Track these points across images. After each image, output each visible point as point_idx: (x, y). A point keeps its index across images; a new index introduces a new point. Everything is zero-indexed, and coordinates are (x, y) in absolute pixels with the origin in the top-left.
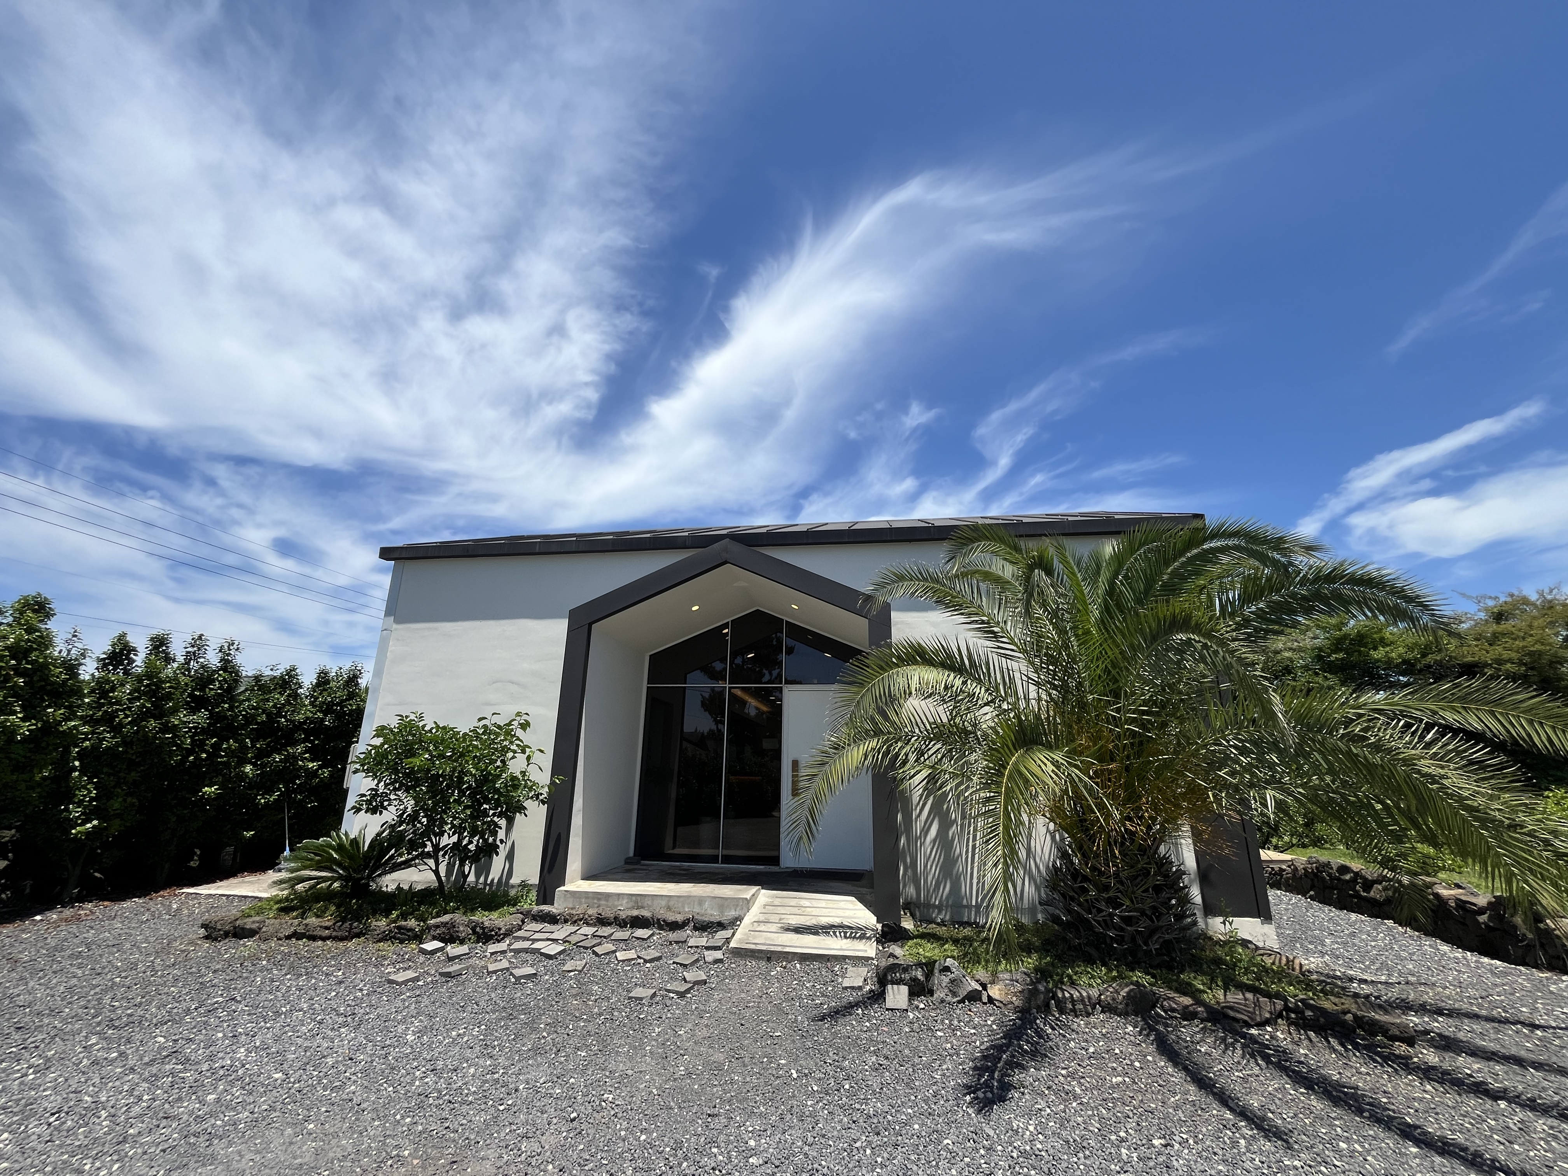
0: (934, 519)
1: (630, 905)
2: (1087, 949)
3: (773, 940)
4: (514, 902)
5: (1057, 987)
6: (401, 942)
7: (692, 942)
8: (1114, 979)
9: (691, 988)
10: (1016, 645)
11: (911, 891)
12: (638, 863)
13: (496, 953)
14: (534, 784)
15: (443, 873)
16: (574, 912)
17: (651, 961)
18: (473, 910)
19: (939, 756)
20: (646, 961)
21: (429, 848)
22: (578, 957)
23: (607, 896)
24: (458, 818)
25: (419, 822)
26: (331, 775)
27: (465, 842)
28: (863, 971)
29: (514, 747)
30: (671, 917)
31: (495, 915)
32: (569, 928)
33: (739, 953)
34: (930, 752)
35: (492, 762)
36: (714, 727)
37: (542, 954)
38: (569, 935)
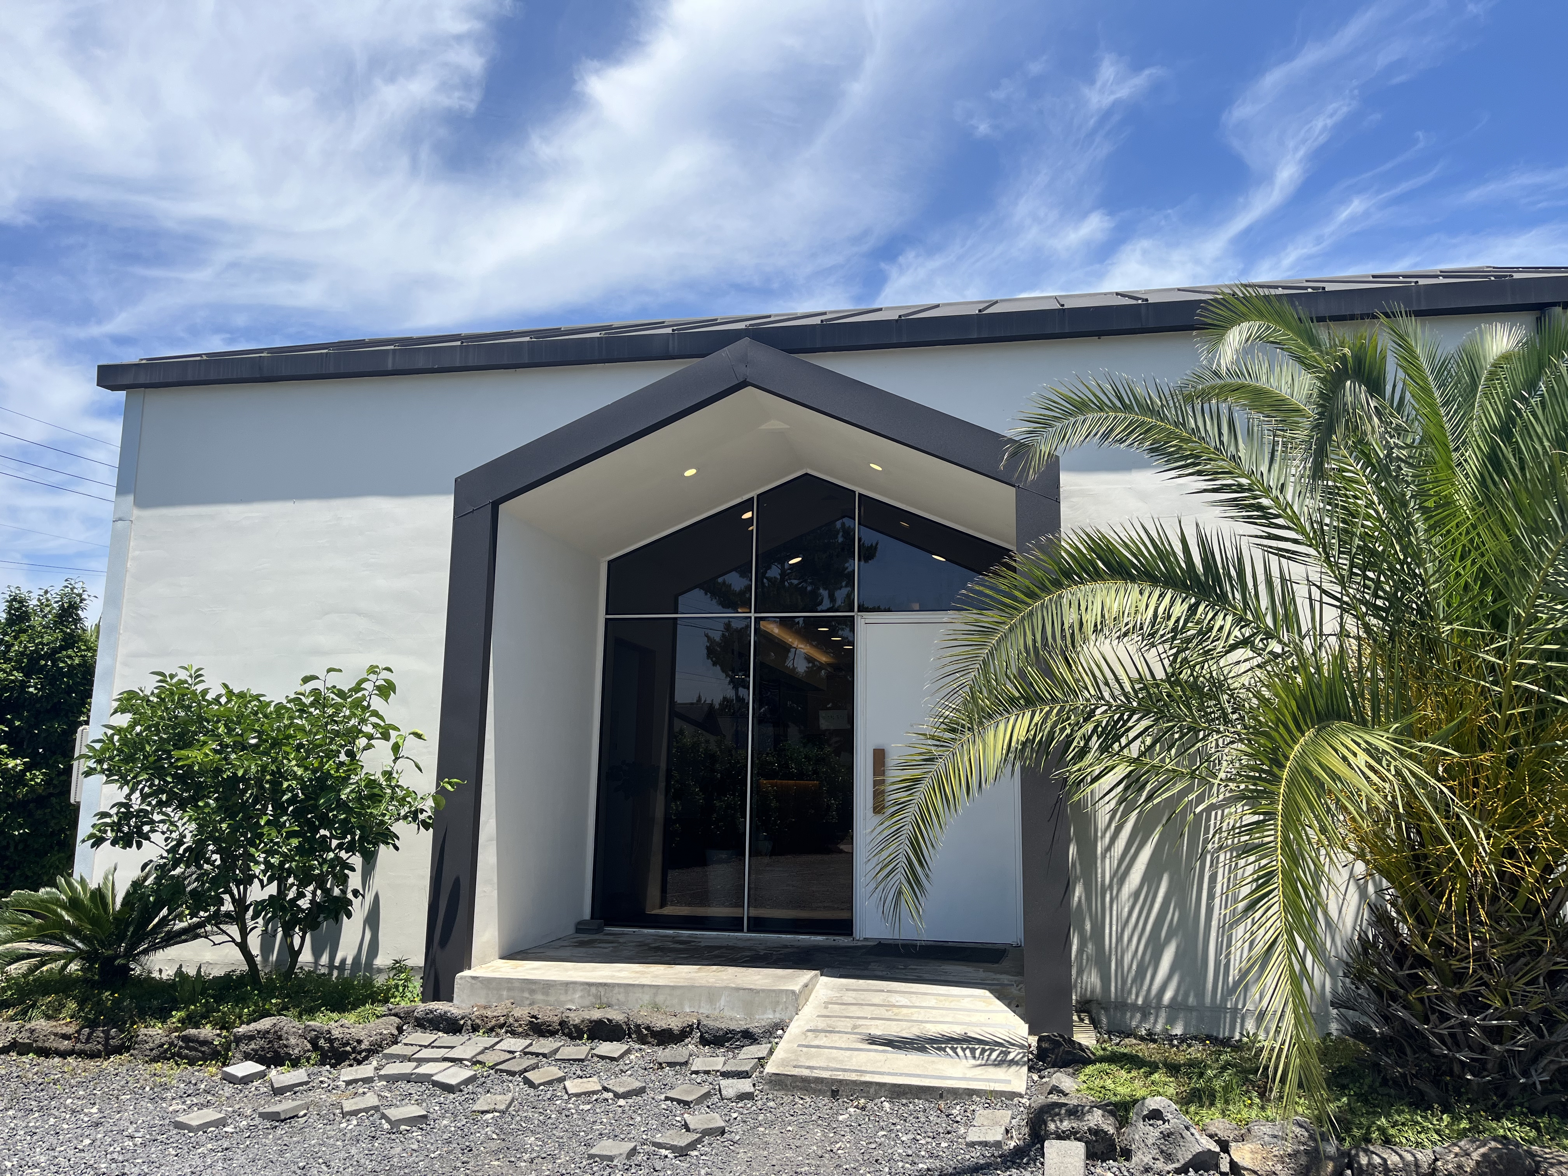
0: (1146, 292)
1: (587, 1002)
2: (1416, 1083)
3: (842, 1061)
4: (383, 996)
5: (1357, 1147)
6: (191, 1063)
7: (698, 1064)
8: (1463, 1134)
9: (699, 1141)
10: (1304, 533)
11: (1092, 980)
12: (599, 930)
13: (356, 1081)
14: (409, 793)
15: (255, 946)
16: (489, 1013)
17: (626, 1095)
18: (311, 1011)
19: (1149, 740)
20: (617, 1096)
21: (228, 906)
22: (499, 1089)
23: (547, 986)
24: (278, 853)
25: (208, 861)
26: (48, 782)
27: (291, 895)
28: (1004, 1116)
29: (368, 729)
30: (660, 1023)
31: (350, 1018)
32: (481, 1041)
33: (780, 1082)
34: (1132, 734)
35: (332, 755)
36: (730, 693)
37: (436, 1084)
38: (482, 1052)
